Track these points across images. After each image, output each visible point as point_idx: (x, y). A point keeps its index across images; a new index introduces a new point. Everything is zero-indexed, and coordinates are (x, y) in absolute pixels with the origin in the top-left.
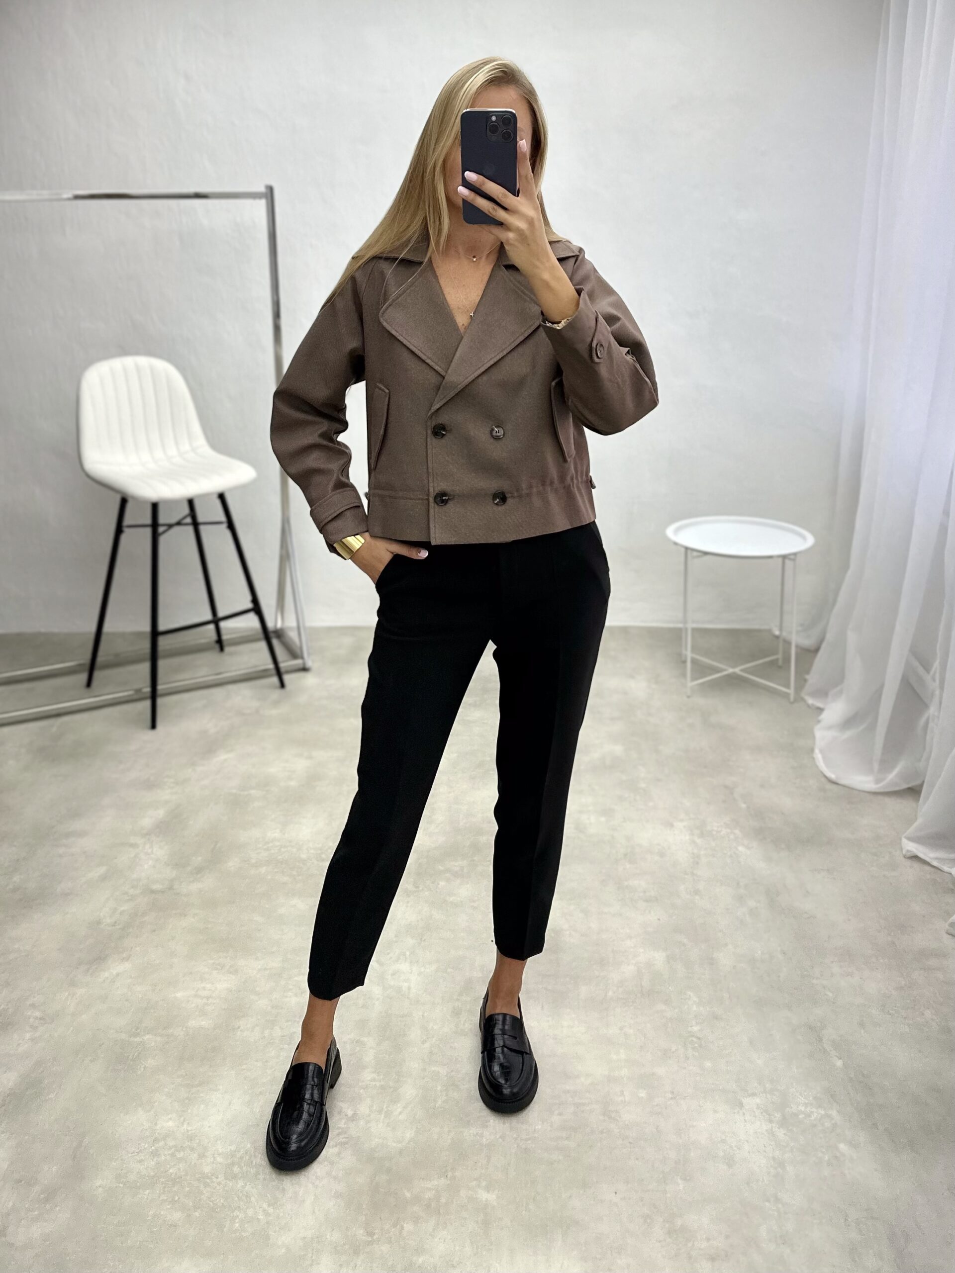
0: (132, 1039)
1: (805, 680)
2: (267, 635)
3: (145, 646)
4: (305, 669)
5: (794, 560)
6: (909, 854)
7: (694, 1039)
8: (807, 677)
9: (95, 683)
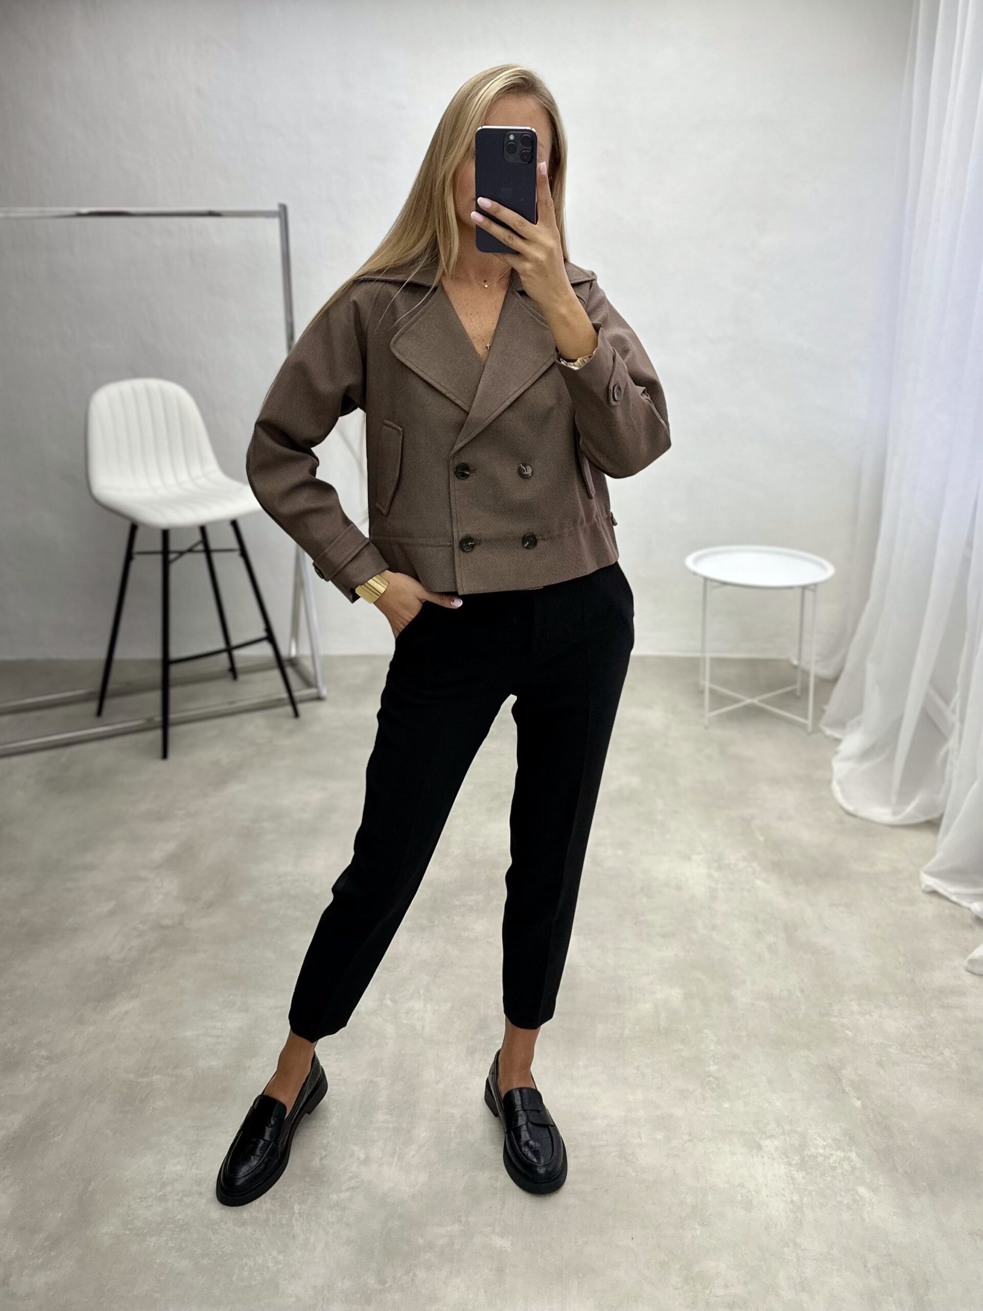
0: (140, 1080)
1: (823, 711)
2: (281, 663)
3: (157, 673)
4: (319, 698)
5: (814, 591)
6: (928, 889)
7: (711, 1079)
8: (826, 707)
9: (105, 712)
